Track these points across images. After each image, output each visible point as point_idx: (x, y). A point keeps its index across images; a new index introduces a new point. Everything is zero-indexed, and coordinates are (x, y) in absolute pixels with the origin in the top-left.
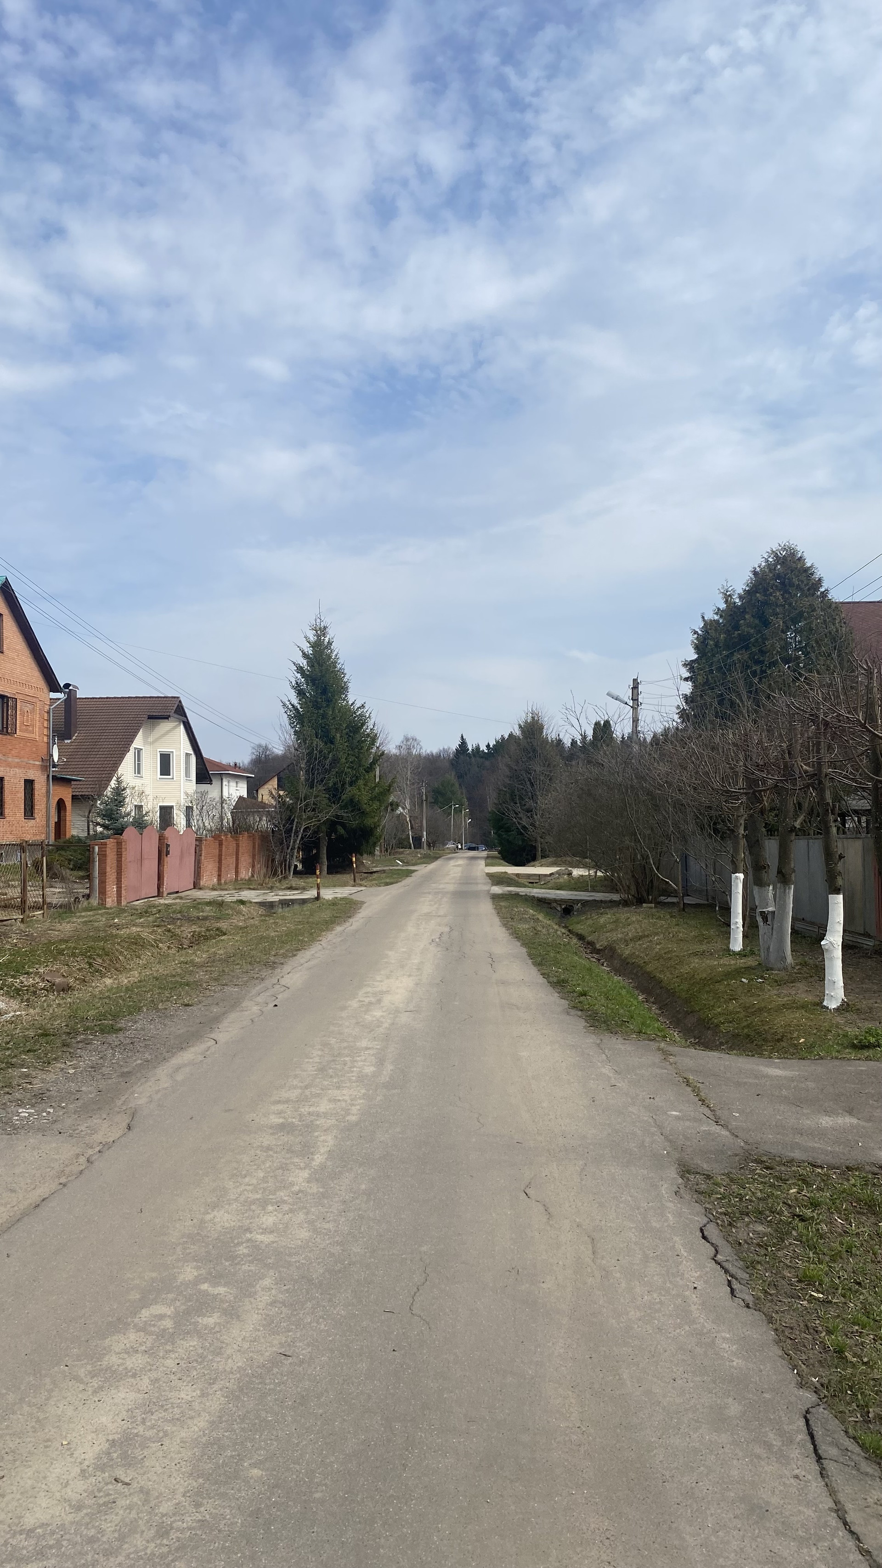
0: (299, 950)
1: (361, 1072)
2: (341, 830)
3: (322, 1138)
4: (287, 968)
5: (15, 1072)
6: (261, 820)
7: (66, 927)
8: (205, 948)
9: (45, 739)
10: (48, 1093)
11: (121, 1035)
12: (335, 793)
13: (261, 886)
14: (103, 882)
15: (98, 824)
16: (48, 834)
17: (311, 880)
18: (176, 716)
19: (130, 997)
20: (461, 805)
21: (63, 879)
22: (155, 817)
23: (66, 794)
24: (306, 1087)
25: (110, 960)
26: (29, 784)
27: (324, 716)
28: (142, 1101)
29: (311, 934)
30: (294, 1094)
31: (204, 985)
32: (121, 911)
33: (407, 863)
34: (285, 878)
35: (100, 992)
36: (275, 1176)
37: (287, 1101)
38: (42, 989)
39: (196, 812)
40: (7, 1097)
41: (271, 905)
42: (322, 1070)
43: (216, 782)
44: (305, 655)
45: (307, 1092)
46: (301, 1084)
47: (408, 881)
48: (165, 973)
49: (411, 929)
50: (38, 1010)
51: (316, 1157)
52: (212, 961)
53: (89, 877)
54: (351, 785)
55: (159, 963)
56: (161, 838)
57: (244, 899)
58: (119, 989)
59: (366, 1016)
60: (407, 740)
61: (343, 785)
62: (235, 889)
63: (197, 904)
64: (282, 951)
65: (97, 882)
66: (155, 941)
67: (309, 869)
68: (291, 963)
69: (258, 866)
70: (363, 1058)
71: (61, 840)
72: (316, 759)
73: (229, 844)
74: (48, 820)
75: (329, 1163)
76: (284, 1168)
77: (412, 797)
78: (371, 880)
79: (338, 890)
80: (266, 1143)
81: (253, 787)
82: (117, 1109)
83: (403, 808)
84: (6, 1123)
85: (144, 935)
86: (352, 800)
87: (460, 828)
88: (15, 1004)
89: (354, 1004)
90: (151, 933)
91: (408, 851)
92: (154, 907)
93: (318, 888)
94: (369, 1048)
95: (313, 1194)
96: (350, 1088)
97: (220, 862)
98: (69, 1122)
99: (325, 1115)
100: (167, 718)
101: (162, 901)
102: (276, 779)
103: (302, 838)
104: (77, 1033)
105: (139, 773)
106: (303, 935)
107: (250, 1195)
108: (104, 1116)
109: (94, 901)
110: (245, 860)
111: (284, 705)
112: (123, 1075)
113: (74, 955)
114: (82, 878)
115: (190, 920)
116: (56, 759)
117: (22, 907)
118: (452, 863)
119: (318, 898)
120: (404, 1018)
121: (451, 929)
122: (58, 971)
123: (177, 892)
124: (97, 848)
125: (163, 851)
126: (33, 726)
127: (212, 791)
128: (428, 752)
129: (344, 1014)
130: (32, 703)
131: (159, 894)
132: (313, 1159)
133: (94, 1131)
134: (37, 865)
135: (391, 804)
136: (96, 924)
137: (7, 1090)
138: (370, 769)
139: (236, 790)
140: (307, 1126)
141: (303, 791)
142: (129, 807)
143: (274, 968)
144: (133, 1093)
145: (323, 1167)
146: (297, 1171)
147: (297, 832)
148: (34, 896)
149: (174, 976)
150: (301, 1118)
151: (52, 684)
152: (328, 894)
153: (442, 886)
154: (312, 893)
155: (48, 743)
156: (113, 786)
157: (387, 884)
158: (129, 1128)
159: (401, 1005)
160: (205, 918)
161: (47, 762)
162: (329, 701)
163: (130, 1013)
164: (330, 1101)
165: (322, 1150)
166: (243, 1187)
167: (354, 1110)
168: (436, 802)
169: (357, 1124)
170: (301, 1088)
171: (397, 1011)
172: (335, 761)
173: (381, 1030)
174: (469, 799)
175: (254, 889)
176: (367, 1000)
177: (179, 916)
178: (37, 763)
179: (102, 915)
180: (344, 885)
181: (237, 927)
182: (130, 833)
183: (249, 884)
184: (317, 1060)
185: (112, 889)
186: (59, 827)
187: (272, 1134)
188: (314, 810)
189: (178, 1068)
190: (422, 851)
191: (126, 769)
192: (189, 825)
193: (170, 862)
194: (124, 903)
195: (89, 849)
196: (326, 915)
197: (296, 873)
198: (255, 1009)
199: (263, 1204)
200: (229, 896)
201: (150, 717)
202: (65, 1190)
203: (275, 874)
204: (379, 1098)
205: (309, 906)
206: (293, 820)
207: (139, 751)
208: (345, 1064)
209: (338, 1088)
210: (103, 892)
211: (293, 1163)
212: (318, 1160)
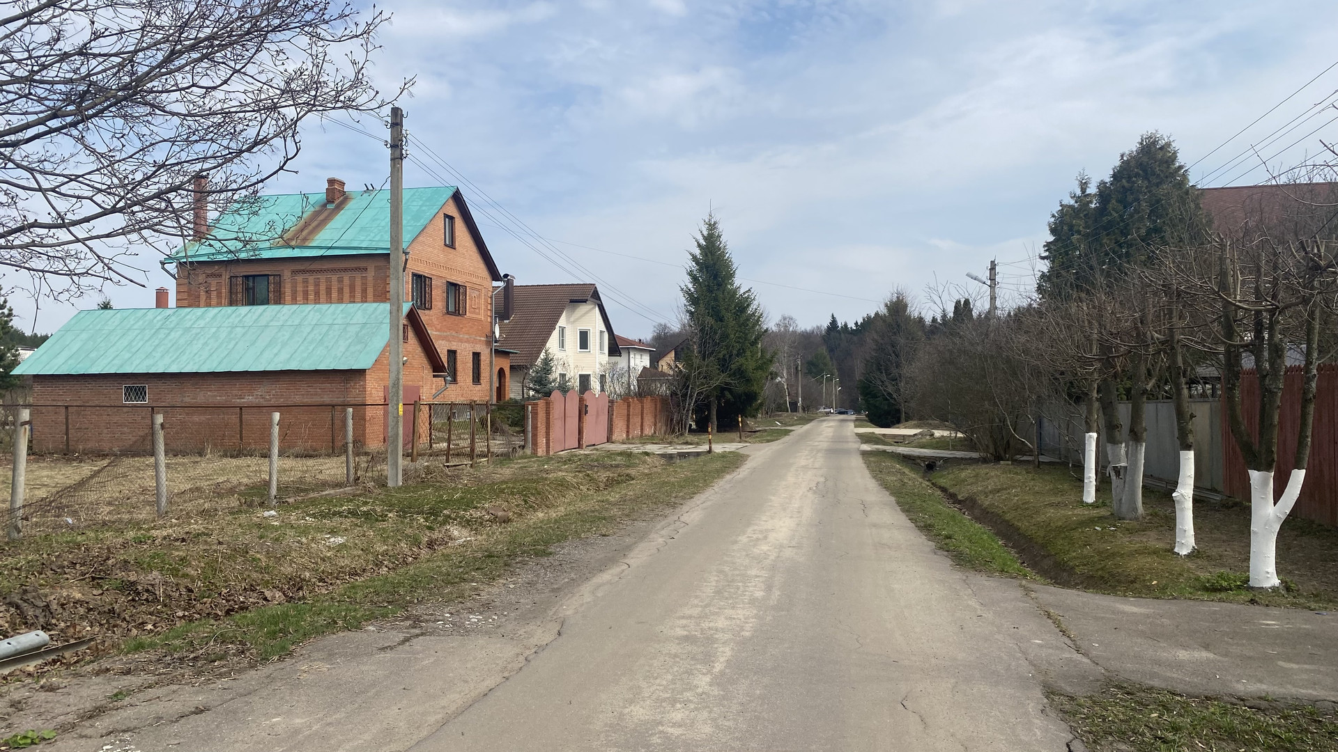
0: (695, 493)
1: (752, 595)
2: (728, 396)
3: (720, 650)
4: (685, 508)
5: (466, 586)
6: (661, 386)
7: (506, 472)
8: (618, 490)
9: (489, 320)
10: (493, 604)
11: (551, 558)
12: (724, 364)
13: (662, 441)
14: (535, 436)
15: (531, 388)
16: (491, 396)
17: (704, 437)
18: (592, 299)
19: (558, 528)
20: (832, 375)
21: (503, 433)
22: (576, 383)
23: (505, 364)
24: (706, 606)
25: (542, 498)
26: (476, 356)
27: (716, 299)
28: (569, 612)
29: (705, 481)
30: (696, 612)
31: (618, 520)
32: (549, 459)
33: (786, 425)
34: (682, 435)
35: (534, 523)
36: (682, 679)
37: (690, 617)
38: (487, 521)
39: (608, 379)
40: (460, 605)
41: (669, 457)
42: (718, 592)
43: (624, 355)
44: (699, 245)
45: (707, 610)
46: (701, 604)
47: (786, 438)
48: (586, 509)
49: (791, 479)
50: (484, 536)
51: (716, 665)
52: (623, 500)
53: (524, 432)
54: (737, 355)
55: (581, 501)
56: (581, 400)
57: (649, 451)
58: (549, 521)
59: (755, 550)
60: (785, 319)
61: (730, 356)
62: (641, 443)
63: (611, 455)
64: (681, 494)
65: (530, 435)
66: (577, 483)
67: (702, 428)
68: (690, 503)
69: (659, 425)
70: (754, 584)
71: (501, 403)
72: (707, 334)
73: (636, 406)
74: (491, 385)
75: (727, 671)
76: (689, 673)
77: (789, 368)
78: (757, 437)
79: (727, 445)
80: (673, 651)
81: (655, 360)
82: (549, 618)
83: (781, 378)
84: (460, 627)
85: (569, 478)
86: (739, 369)
87: (831, 396)
88: (465, 532)
89: (744, 539)
90: (574, 477)
91: (785, 414)
92: (576, 456)
93: (710, 443)
94: (759, 576)
95: (715, 696)
96: (743, 609)
97: (628, 421)
98: (510, 627)
99: (723, 630)
100: (585, 301)
101: (582, 452)
102: (673, 353)
103: (696, 401)
104: (516, 555)
105: (563, 347)
106: (698, 481)
107: (661, 694)
108: (539, 623)
109: (528, 451)
110: (649, 420)
111: (682, 289)
112: (553, 590)
113: (512, 493)
114: (518, 432)
115: (605, 467)
116: (497, 336)
117: (471, 455)
118: (825, 424)
119: (710, 451)
120: (788, 553)
121: (826, 480)
122: (500, 506)
123: (594, 445)
124: (530, 407)
125: (583, 410)
126: (479, 308)
127: (621, 362)
128: (803, 329)
129: (736, 547)
130: (478, 290)
131: (580, 446)
132: (713, 667)
133: (530, 635)
134: (483, 422)
135: (771, 374)
136: (530, 469)
137: (460, 600)
138: (754, 343)
139: (640, 362)
140: (708, 638)
141: (696, 362)
142: (555, 375)
143: (674, 507)
144: (562, 605)
145: (722, 673)
146: (700, 676)
147: (691, 396)
148: (480, 447)
149: (593, 512)
150: (702, 631)
151: (494, 274)
152: (718, 448)
153: (816, 444)
154: (705, 448)
155: (491, 323)
156: (542, 357)
157: (768, 441)
158: (559, 634)
159: (785, 542)
160: (617, 466)
161: (490, 338)
162: (719, 285)
163: (559, 541)
164: (726, 618)
165: (722, 660)
166: (655, 687)
167: (748, 627)
168: (810, 372)
169: (750, 639)
170: (701, 606)
171: (781, 546)
172: (725, 336)
173: (768, 561)
174: (839, 370)
175: (656, 444)
176: (755, 536)
177: (596, 464)
178: (482, 339)
179: (534, 462)
180: (732, 441)
181: (643, 473)
182: (556, 395)
183: (652, 440)
184: (714, 584)
185: (542, 441)
186: (500, 391)
187: (679, 644)
188: (705, 378)
189: (598, 587)
190: (798, 415)
191: (553, 343)
192: (603, 390)
193: (589, 420)
194: (551, 453)
195: (524, 408)
196: (718, 465)
197: (691, 431)
198: (661, 540)
199: (673, 701)
200: (636, 449)
201: (572, 301)
202: (508, 683)
203: (673, 432)
204: (768, 618)
205: (702, 458)
206: (688, 386)
207: (563, 329)
208: (738, 589)
209: (733, 608)
210: (535, 444)
211: (697, 669)
212: (718, 667)
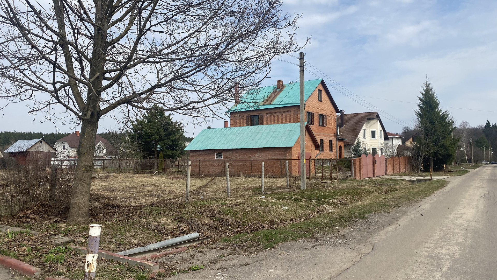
0: (426, 197)
1: (457, 241)
2: (439, 156)
3: (445, 262)
4: (422, 203)
5: (334, 228)
6: (408, 152)
7: (345, 185)
8: (391, 194)
9: (335, 127)
10: (345, 236)
11: (366, 220)
12: (436, 143)
13: (409, 175)
14: (355, 172)
15: (352, 154)
16: (337, 156)
17: (427, 173)
18: (377, 118)
19: (368, 208)
20: (488, 146)
21: (343, 171)
22: (370, 151)
23: (342, 144)
24: (436, 244)
25: (360, 196)
26: (331, 141)
27: (431, 115)
28: (376, 242)
29: (430, 191)
30: (432, 246)
31: (393, 206)
32: (361, 181)
33: (466, 168)
34: (417, 172)
35: (358, 206)
36: (428, 273)
37: (429, 248)
38: (339, 204)
39: (384, 150)
40: (333, 235)
41: (413, 182)
42: (441, 238)
43: (391, 140)
44: (422, 94)
45: (437, 245)
46: (434, 243)
47: (467, 174)
48: (379, 201)
49: (471, 192)
50: (339, 210)
51: (443, 269)
52: (394, 199)
53: (350, 170)
54: (442, 139)
55: (376, 198)
56: (373, 158)
57: (403, 179)
58: (364, 205)
59: (457, 222)
60: (464, 123)
61: (439, 139)
62: (399, 176)
63: (387, 180)
64: (419, 197)
65: (353, 172)
66: (374, 191)
67: (426, 169)
68: (423, 201)
69: (407, 168)
70: (458, 236)
71: (341, 159)
72: (427, 130)
73: (397, 161)
74: (337, 152)
75: (449, 272)
76: (431, 270)
77: (466, 144)
78: (452, 174)
79: (438, 177)
80: (423, 261)
81: (404, 141)
82: (368, 243)
83: (463, 148)
84: (333, 243)
85: (370, 189)
86: (443, 145)
87: (488, 156)
88: (331, 208)
89: (451, 217)
90: (372, 188)
91: (466, 164)
92: (372, 180)
93: (431, 176)
94: (459, 233)
96: (454, 246)
97: (394, 166)
98: (353, 245)
99: (445, 254)
100: (373, 119)
101: (375, 179)
102: (412, 138)
103: (424, 158)
104: (352, 218)
105: (365, 137)
106: (427, 192)
107: (419, 278)
108: (364, 245)
109: (353, 178)
110: (402, 166)
111: (415, 112)
112: (368, 232)
113: (348, 194)
114: (348, 170)
115: (385, 185)
116: (338, 133)
117: (331, 179)
118: (486, 168)
119: (431, 179)
120: (473, 224)
121: (489, 193)
122: (343, 198)
123: (379, 176)
124: (353, 161)
125: (374, 162)
126: (331, 123)
127: (390, 143)
128: (473, 127)
129: (447, 220)
130: (331, 117)
131: (374, 176)
133: (361, 249)
134: (335, 167)
135: (458, 146)
136: (354, 185)
137: (332, 233)
138: (450, 133)
139: (398, 142)
140: (438, 257)
141: (423, 141)
142: (362, 148)
143: (417, 202)
144: (373, 238)
145: (446, 273)
146: (437, 272)
147: (421, 156)
148: (334, 176)
149: (382, 202)
150: (435, 254)
151: (337, 110)
152: (435, 178)
153: (482, 177)
154: (429, 178)
155: (336, 129)
156: (357, 141)
157: (458, 175)
158: (373, 249)
159: (471, 219)
160: (390, 185)
161: (336, 134)
162: (432, 110)
163: (369, 213)
164: (446, 249)
165: (446, 267)
166: (416, 275)
167: (457, 254)
168: (477, 146)
169: (458, 259)
170: (434, 244)
171: (469, 221)
172: (435, 131)
173: (464, 227)
174: (492, 144)
175: (406, 176)
176: (456, 216)
177: (381, 183)
178: (333, 135)
179: (355, 182)
180: (441, 175)
181: (402, 188)
182: (363, 156)
183: (404, 174)
184: (439, 235)
185: (358, 174)
186: (340, 154)
187: (425, 258)
188: (427, 148)
189: (387, 232)
190: (472, 164)
191: (360, 136)
192: (382, 154)
193: (377, 166)
194: (362, 179)
195: (350, 161)
196: (435, 185)
197: (421, 171)
198: (412, 215)
200: (398, 178)
201: (368, 119)
202: (354, 266)
203: (414, 171)
204: (466, 251)
205: (427, 182)
206: (420, 152)
207: (364, 130)
208: (451, 238)
209: (449, 245)
210: (355, 175)
211: (434, 269)
212: (444, 270)
